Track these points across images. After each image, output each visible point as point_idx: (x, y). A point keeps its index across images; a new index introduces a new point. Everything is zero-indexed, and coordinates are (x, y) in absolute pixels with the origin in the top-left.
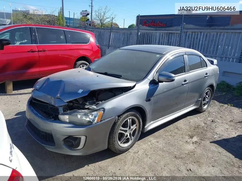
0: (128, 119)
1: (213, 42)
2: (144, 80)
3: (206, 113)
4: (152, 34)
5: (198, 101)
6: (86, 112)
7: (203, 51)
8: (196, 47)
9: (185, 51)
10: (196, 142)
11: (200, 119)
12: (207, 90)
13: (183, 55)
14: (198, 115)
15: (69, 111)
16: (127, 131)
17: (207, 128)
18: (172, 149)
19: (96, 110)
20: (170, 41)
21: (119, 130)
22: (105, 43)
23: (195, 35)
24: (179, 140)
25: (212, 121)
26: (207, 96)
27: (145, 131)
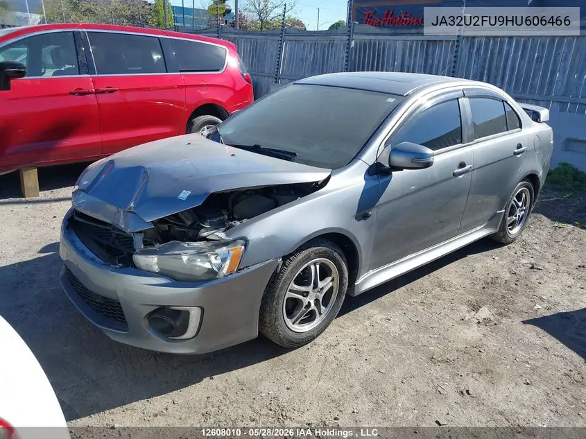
0: (311, 264)
1: (541, 62)
2: (353, 164)
3: (516, 246)
4: (384, 44)
5: (495, 215)
6: (203, 248)
7: (516, 87)
8: (496, 77)
9: (461, 88)
10: (487, 321)
11: (500, 263)
12: (519, 188)
13: (458, 99)
14: (497, 250)
15: (157, 246)
16: (308, 293)
17: (516, 284)
18: (424, 338)
19: (226, 244)
20: (430, 61)
21: (288, 292)
22: (267, 70)
23: (495, 44)
24: (442, 314)
25: (532, 268)
26: (520, 204)
27: (356, 292)
